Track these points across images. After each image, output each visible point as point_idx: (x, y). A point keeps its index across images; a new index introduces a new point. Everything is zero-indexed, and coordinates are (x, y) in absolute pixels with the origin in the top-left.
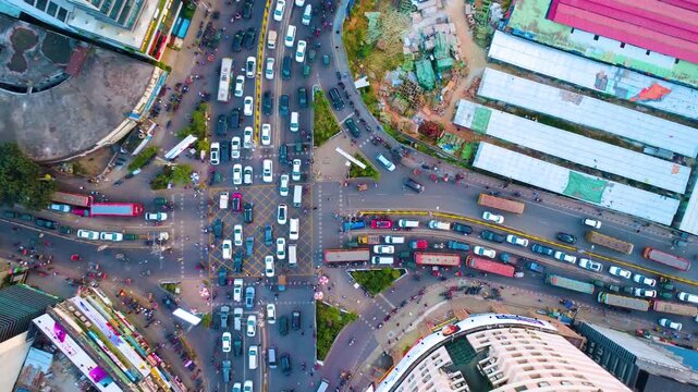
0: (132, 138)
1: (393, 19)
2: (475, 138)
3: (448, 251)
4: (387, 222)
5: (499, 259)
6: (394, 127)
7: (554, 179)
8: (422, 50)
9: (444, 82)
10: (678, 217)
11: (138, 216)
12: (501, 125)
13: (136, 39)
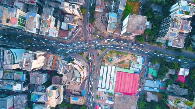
0: (98, 30)
1: (115, 55)
2: (104, 66)
3: (92, 65)
4: (94, 59)
5: (92, 71)
6: (104, 57)
7: (101, 75)
8: (112, 59)
9: (109, 62)
10: (99, 88)
11: (90, 32)
12: (106, 68)
13: (108, 31)
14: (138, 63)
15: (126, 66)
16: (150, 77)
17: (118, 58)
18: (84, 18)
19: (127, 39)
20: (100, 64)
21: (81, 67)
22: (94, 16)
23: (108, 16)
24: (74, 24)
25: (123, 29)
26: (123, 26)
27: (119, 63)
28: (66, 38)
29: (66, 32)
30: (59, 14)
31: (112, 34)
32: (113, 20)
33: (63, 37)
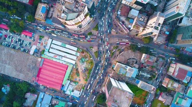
0: (120, 53)
1: (87, 66)
2: (77, 51)
3: (81, 37)
5: (74, 36)
6: (87, 53)
7: (67, 46)
8: (84, 63)
9: (81, 58)
10: (52, 41)
11: (120, 43)
12: (74, 53)
13: (118, 63)
14: (73, 91)
15: (72, 77)
16: (54, 102)
17: (83, 69)
18: (138, 38)
19: (104, 84)
20: (81, 47)
21: (80, 24)
22: (137, 51)
23: (134, 67)
24: (134, 26)
25: (116, 82)
26: (119, 82)
27: (77, 70)
28: (119, 13)
29: (126, 14)
30: (149, 10)
31: (113, 68)
32: (130, 72)
33: (121, 10)
